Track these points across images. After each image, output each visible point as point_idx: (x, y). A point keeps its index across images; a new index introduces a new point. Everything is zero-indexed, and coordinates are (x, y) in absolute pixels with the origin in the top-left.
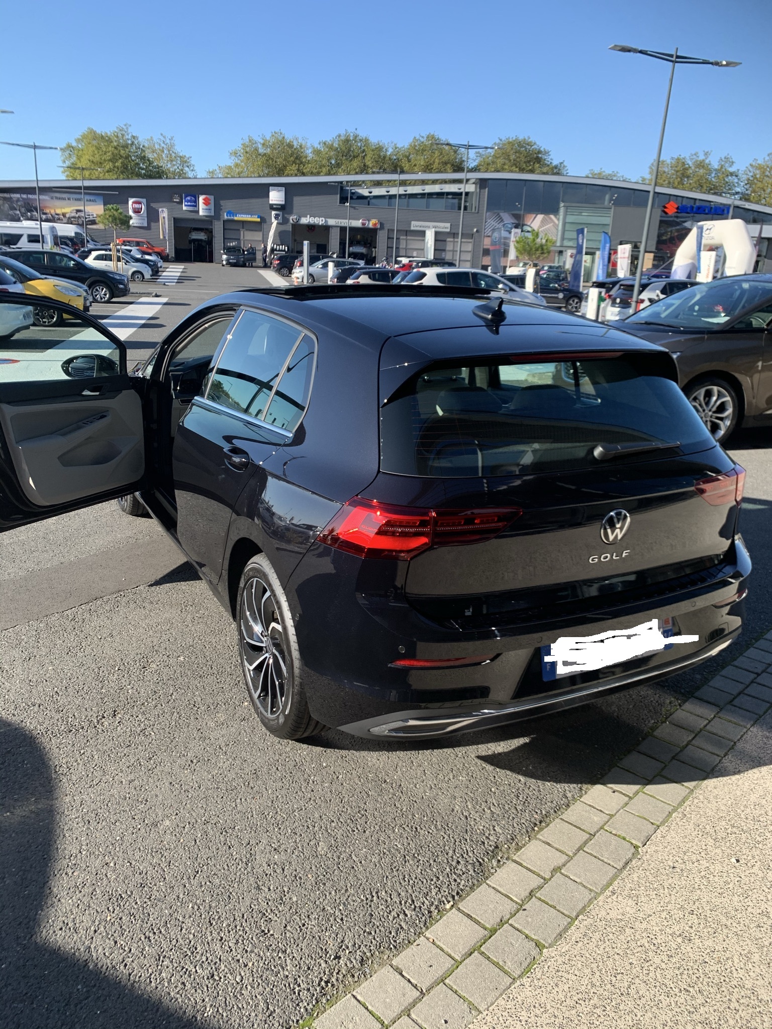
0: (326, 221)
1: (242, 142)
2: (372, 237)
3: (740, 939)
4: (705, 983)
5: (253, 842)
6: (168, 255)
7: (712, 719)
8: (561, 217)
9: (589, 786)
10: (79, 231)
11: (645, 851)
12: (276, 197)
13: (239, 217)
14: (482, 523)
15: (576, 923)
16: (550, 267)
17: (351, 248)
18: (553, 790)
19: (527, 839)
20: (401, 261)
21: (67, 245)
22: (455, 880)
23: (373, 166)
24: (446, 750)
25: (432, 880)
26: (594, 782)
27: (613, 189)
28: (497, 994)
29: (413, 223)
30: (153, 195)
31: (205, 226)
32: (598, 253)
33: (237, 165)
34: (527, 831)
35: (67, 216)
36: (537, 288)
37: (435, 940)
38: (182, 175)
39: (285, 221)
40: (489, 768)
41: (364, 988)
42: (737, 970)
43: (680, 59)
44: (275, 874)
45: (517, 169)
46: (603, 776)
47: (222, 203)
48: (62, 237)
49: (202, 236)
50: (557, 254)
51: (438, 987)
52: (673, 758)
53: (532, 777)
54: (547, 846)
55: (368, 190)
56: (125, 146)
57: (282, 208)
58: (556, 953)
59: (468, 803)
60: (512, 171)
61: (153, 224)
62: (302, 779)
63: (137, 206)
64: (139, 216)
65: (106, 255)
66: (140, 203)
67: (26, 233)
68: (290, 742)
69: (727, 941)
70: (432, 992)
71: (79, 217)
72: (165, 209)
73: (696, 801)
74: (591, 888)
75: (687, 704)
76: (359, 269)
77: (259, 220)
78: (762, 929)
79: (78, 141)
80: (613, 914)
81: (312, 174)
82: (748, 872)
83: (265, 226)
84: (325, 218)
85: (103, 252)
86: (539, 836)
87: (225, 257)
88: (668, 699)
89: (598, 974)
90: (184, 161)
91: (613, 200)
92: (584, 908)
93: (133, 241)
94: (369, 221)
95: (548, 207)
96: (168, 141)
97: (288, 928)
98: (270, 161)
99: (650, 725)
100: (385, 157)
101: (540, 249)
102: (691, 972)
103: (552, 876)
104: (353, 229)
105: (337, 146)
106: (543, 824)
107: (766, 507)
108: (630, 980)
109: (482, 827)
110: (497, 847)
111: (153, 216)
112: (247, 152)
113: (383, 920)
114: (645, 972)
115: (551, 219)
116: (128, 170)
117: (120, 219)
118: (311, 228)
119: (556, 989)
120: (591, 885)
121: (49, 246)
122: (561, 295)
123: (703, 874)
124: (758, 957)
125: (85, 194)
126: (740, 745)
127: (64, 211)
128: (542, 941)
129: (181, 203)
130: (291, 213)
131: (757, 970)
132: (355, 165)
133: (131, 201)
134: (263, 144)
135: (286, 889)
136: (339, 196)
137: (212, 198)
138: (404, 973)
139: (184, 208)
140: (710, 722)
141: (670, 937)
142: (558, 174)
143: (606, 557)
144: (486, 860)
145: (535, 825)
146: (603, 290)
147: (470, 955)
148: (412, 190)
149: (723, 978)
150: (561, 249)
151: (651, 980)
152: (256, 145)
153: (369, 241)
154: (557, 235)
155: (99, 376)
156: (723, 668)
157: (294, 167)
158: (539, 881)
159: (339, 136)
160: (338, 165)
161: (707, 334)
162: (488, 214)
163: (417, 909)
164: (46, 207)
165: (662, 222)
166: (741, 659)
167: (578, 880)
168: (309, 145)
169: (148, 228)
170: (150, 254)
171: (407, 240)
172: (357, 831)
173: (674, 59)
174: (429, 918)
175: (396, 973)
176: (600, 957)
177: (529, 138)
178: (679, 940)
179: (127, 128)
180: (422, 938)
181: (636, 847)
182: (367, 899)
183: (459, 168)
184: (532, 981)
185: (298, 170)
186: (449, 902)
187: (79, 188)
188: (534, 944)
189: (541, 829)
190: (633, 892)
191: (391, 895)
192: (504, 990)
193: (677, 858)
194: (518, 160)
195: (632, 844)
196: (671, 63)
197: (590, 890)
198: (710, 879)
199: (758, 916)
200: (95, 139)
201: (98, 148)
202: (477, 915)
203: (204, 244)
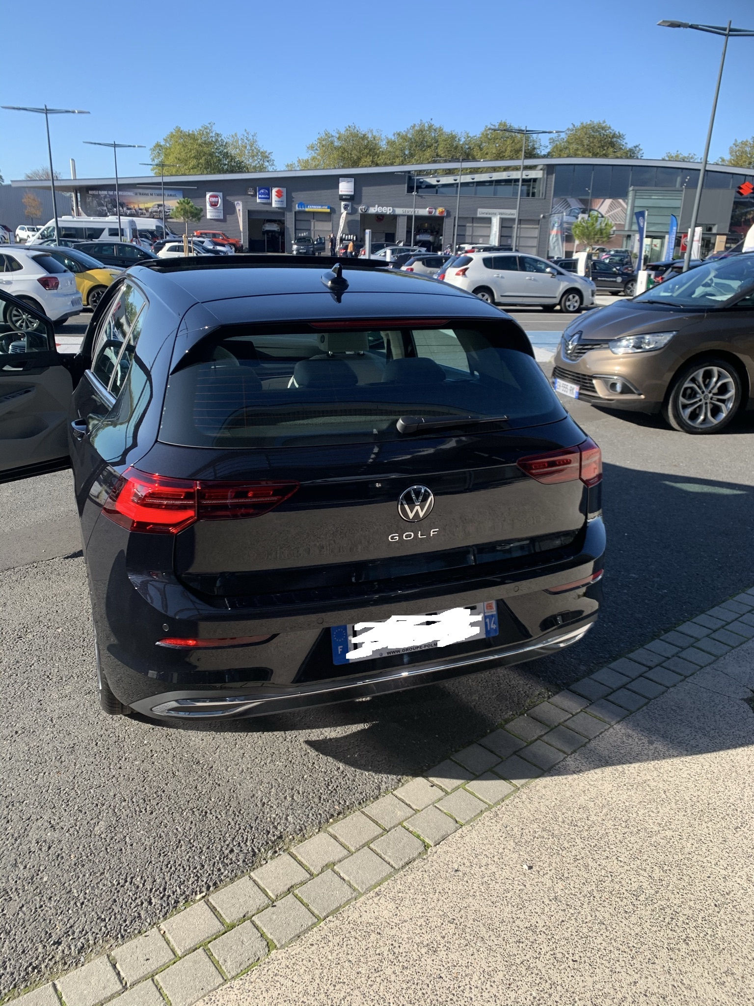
0: (394, 211)
1: (318, 136)
2: (439, 225)
3: (491, 954)
4: (428, 1001)
5: (34, 817)
6: (242, 246)
7: (577, 714)
8: (630, 201)
9: (409, 778)
10: (159, 224)
11: (434, 850)
12: (345, 188)
13: (309, 209)
14: (254, 496)
15: (322, 924)
16: (617, 252)
17: (418, 237)
18: (367, 779)
19: (317, 830)
20: (464, 248)
21: (147, 238)
22: (219, 870)
23: (446, 156)
24: (275, 733)
25: (196, 868)
26: (415, 774)
27: (684, 171)
28: (202, 993)
29: (479, 210)
30: (228, 189)
31: (277, 217)
32: (667, 236)
33: (314, 158)
34: (320, 822)
35: (150, 210)
36: (589, 271)
37: (167, 932)
38: (262, 169)
39: (354, 211)
40: (313, 753)
41: (68, 977)
42: (471, 988)
43: (732, 32)
44: (39, 852)
45: (590, 155)
46: (429, 768)
47: (294, 195)
48: (141, 231)
49: (274, 227)
50: (625, 239)
51: (144, 982)
52: (515, 753)
53: (352, 765)
54: (332, 840)
55: (436, 179)
56: (208, 144)
57: (351, 199)
58: (284, 955)
59: (273, 790)
60: (584, 157)
61: (228, 217)
62: (115, 756)
63: (214, 199)
64: (215, 209)
65: (179, 246)
66: (216, 197)
67: (107, 227)
68: (123, 717)
69: (476, 956)
70: (135, 987)
71: (160, 211)
72: (240, 202)
73: (517, 800)
74: (357, 887)
75: (557, 696)
76: (414, 255)
77: (329, 210)
78: (521, 945)
79: (165, 140)
80: (366, 918)
81: (386, 165)
82: (536, 880)
83: (334, 216)
84: (393, 207)
85: (176, 244)
86: (330, 829)
87: (295, 247)
88: (539, 689)
89: (318, 981)
90: (265, 157)
91: (686, 182)
92: (337, 909)
93: (209, 233)
94: (436, 209)
95: (618, 192)
96: (250, 137)
97: (24, 909)
98: (346, 154)
99: (506, 716)
100: (457, 147)
101: (599, 233)
102: (419, 987)
103: (322, 871)
104: (419, 218)
105: (411, 136)
106: (341, 816)
107: (745, 492)
108: (349, 990)
109: (274, 816)
110: (280, 837)
111: (229, 209)
112: (323, 146)
113: (124, 906)
114: (370, 982)
115: (619, 203)
116: (212, 165)
117: (191, 213)
118: (380, 217)
119: (265, 994)
120: (357, 884)
121: (127, 239)
122: (619, 279)
123: (486, 879)
124: (502, 976)
125: (164, 189)
126: (593, 744)
127: (147, 205)
128: (275, 941)
129: (255, 195)
130: (360, 203)
131: (494, 991)
132: (428, 154)
133: (208, 195)
134: (339, 138)
135: (42, 868)
136: (406, 185)
137: (284, 190)
138: (118, 966)
139: (258, 201)
140: (573, 716)
141: (416, 946)
142: (631, 157)
143: (409, 536)
144: (263, 850)
145: (332, 816)
146: (653, 273)
147: (194, 951)
148: (479, 178)
149: (451, 996)
150: (629, 233)
151: (372, 993)
152: (332, 139)
153: (437, 229)
154: (625, 220)
155: (30, 351)
156: (615, 659)
157: (369, 159)
158: (304, 875)
159: (415, 125)
160: (412, 155)
161: (707, 312)
162: (555, 199)
163: (165, 898)
164: (130, 203)
165: (737, 204)
166: (641, 651)
167: (346, 878)
168: (383, 137)
169: (224, 220)
170: (223, 245)
171: (473, 227)
172: (144, 812)
173: (727, 32)
174: (172, 907)
175: (108, 964)
176: (329, 963)
177: (604, 122)
178: (424, 951)
179: (211, 126)
180: (155, 929)
181: (426, 847)
182: (119, 884)
183: (530, 154)
184: (243, 984)
185: (373, 162)
186: (201, 892)
187: (159, 184)
188: (265, 943)
189: (335, 821)
190: (400, 895)
191: (145, 881)
192: (210, 991)
193: (466, 861)
194: (592, 145)
195: (424, 842)
196: (724, 37)
197: (354, 890)
198: (491, 886)
199: (524, 929)
200: (184, 138)
201: (184, 146)
202: (222, 909)
203: (277, 235)
